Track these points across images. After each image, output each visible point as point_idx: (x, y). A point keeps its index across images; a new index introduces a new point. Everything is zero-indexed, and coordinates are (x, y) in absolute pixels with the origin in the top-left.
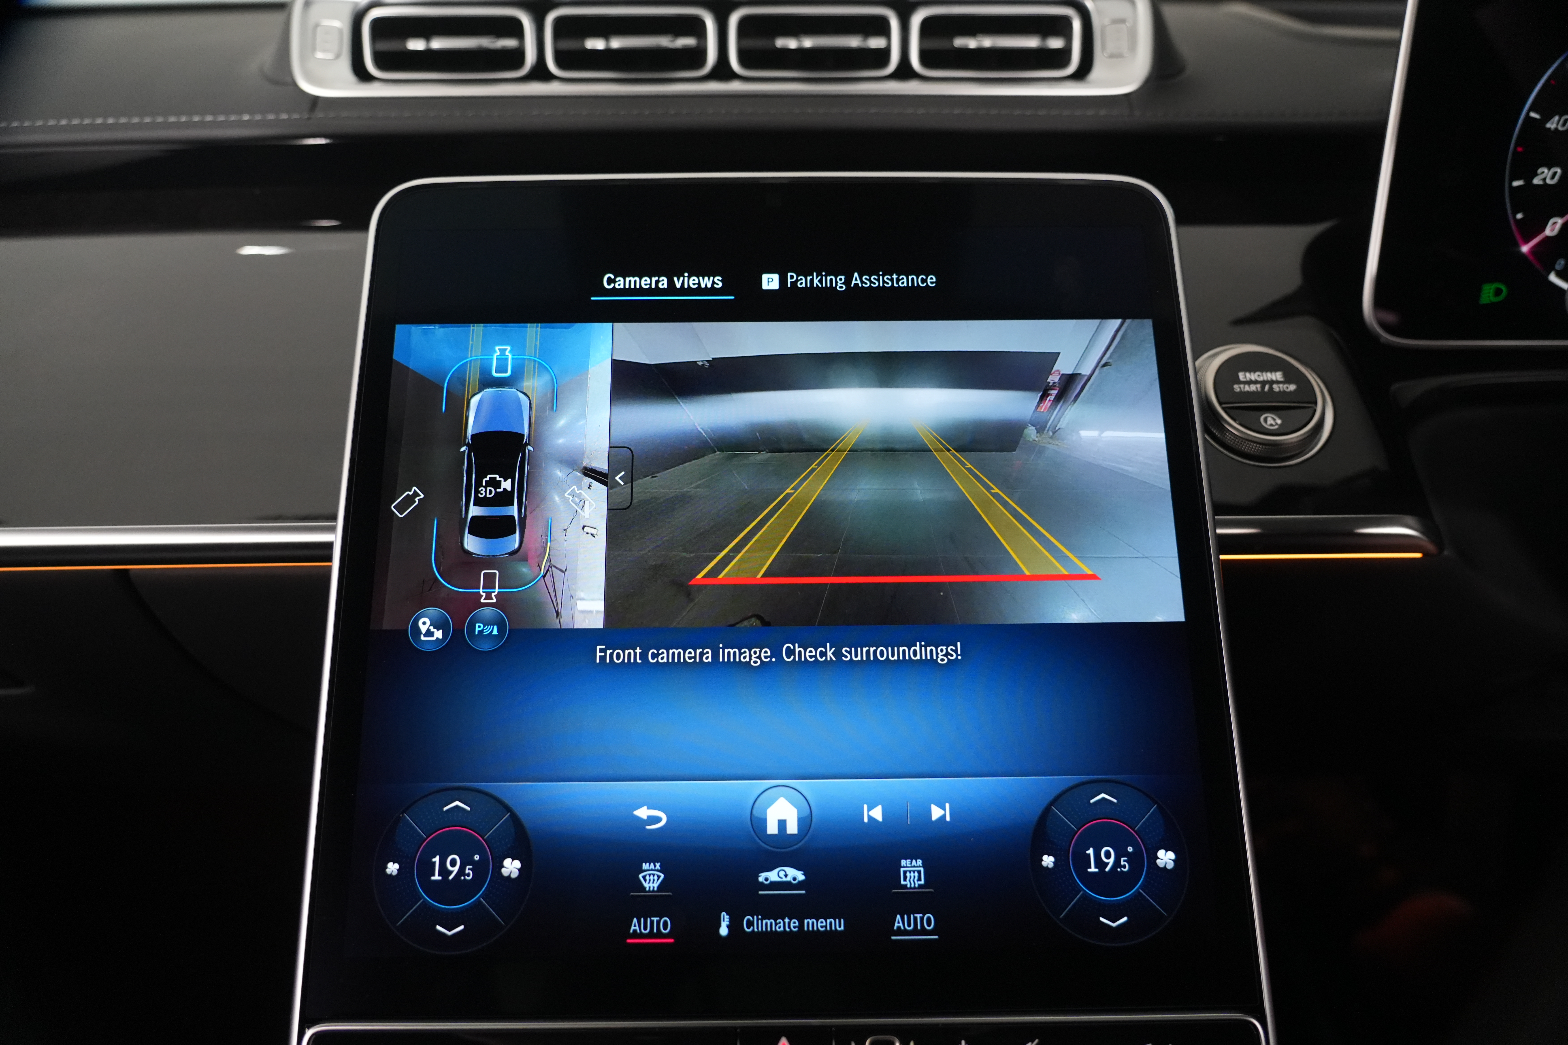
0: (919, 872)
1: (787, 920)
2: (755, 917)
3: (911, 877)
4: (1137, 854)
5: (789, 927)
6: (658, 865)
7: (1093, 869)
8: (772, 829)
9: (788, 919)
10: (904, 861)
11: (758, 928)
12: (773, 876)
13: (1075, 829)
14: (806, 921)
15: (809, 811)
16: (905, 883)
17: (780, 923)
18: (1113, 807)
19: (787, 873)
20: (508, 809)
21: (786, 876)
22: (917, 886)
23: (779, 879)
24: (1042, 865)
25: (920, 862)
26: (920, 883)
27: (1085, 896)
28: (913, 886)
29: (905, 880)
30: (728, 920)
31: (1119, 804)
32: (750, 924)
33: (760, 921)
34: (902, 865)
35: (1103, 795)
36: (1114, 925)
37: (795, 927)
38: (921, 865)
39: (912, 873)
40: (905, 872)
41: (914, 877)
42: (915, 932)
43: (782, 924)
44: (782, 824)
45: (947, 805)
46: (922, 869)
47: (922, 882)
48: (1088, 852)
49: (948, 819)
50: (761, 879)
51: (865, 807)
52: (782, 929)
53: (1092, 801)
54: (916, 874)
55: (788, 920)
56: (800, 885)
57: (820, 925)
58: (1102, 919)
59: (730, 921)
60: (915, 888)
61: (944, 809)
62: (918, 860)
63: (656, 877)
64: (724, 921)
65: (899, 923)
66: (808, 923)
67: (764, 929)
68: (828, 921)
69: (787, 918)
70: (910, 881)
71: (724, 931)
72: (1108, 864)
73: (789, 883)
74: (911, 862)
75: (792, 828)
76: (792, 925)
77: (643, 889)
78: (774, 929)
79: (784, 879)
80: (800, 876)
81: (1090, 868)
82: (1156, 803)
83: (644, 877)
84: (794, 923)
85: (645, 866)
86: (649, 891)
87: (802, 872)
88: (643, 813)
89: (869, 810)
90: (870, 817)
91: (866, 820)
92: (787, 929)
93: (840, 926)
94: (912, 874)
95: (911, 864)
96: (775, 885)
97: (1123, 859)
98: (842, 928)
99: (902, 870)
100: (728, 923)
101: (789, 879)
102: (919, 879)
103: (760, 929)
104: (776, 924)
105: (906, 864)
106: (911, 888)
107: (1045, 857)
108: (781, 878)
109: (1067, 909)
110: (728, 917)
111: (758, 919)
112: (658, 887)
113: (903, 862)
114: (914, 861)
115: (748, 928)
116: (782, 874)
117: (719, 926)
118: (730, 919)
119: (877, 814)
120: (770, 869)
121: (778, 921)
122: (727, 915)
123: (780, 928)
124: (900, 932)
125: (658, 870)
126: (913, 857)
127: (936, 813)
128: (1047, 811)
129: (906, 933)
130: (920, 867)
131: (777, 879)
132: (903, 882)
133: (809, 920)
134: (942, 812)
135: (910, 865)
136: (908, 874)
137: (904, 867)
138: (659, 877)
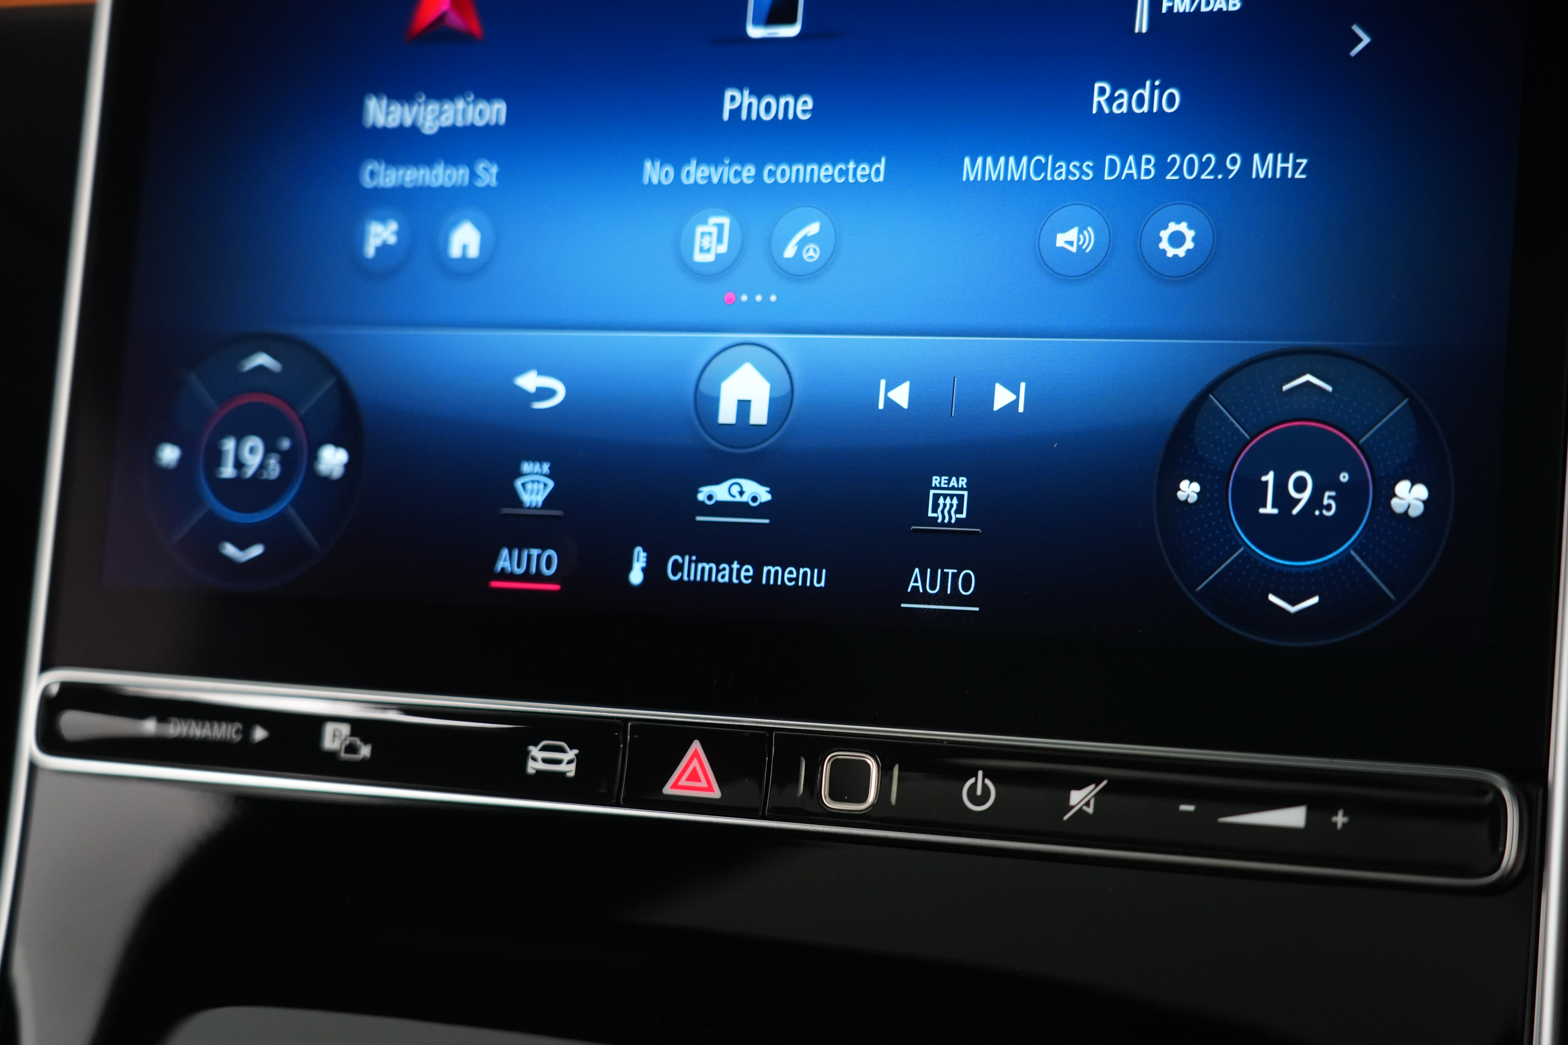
0: (960, 498)
1: (735, 566)
2: (687, 558)
3: (945, 505)
4: (1357, 486)
5: (738, 577)
6: (546, 467)
7: (1269, 509)
8: (727, 415)
9: (738, 564)
10: (938, 478)
11: (689, 575)
12: (721, 492)
13: (1247, 436)
14: (765, 569)
15: (788, 387)
16: (935, 515)
17: (724, 569)
18: (1324, 400)
19: (744, 489)
20: (331, 368)
21: (741, 493)
22: (953, 521)
23: (730, 499)
24: (1176, 496)
25: (963, 481)
26: (959, 516)
27: (1248, 555)
28: (946, 521)
29: (935, 510)
30: (645, 560)
31: (1336, 395)
32: (677, 568)
33: (693, 565)
34: (933, 485)
35: (1308, 378)
36: (1293, 609)
37: (746, 578)
38: (965, 486)
39: (948, 499)
40: (936, 497)
41: (951, 505)
42: (941, 598)
43: (727, 572)
44: (744, 406)
45: (1023, 386)
46: (966, 493)
47: (964, 516)
48: (1264, 479)
49: (1021, 409)
50: (701, 497)
51: (883, 383)
52: (726, 579)
53: (1286, 388)
54: (955, 501)
55: (738, 566)
56: (762, 510)
57: (788, 576)
58: (1272, 598)
59: (648, 562)
60: (949, 524)
61: (1016, 392)
62: (961, 479)
63: (542, 486)
64: (638, 561)
65: (916, 581)
66: (769, 572)
67: (698, 578)
68: (802, 571)
69: (736, 562)
70: (943, 512)
71: (636, 577)
72: (1298, 501)
73: (746, 504)
74: (949, 481)
75: (759, 416)
76: (743, 574)
77: (519, 503)
78: (713, 579)
79: (738, 499)
80: (764, 495)
81: (1265, 506)
82: (1406, 394)
83: (523, 485)
84: (748, 571)
85: (526, 467)
86: (529, 508)
87: (768, 489)
88: (529, 381)
89: (887, 390)
90: (888, 400)
91: (881, 406)
92: (735, 581)
93: (819, 581)
94: (948, 501)
95: (948, 484)
96: (723, 508)
97: (1327, 494)
98: (822, 584)
99: (932, 492)
100: (644, 565)
101: (746, 498)
102: (959, 510)
103: (692, 578)
104: (718, 571)
105: (940, 483)
106: (942, 524)
107: (1184, 484)
108: (734, 496)
109: (1211, 577)
110: (645, 554)
111: (690, 561)
112: (544, 502)
113: (935, 481)
114: (954, 479)
115: (674, 574)
116: (735, 490)
117: (629, 568)
118: (648, 557)
119: (901, 395)
120: (718, 481)
121: (721, 567)
122: (644, 551)
123: (723, 577)
124: (916, 596)
125: (545, 475)
126: (952, 472)
127: (1002, 397)
128: (1199, 402)
129: (926, 598)
130: (962, 489)
131: (726, 498)
132: (930, 514)
133: (770, 568)
134: (1012, 397)
135: (946, 486)
136: (941, 501)
137: (936, 488)
138: (545, 485)
